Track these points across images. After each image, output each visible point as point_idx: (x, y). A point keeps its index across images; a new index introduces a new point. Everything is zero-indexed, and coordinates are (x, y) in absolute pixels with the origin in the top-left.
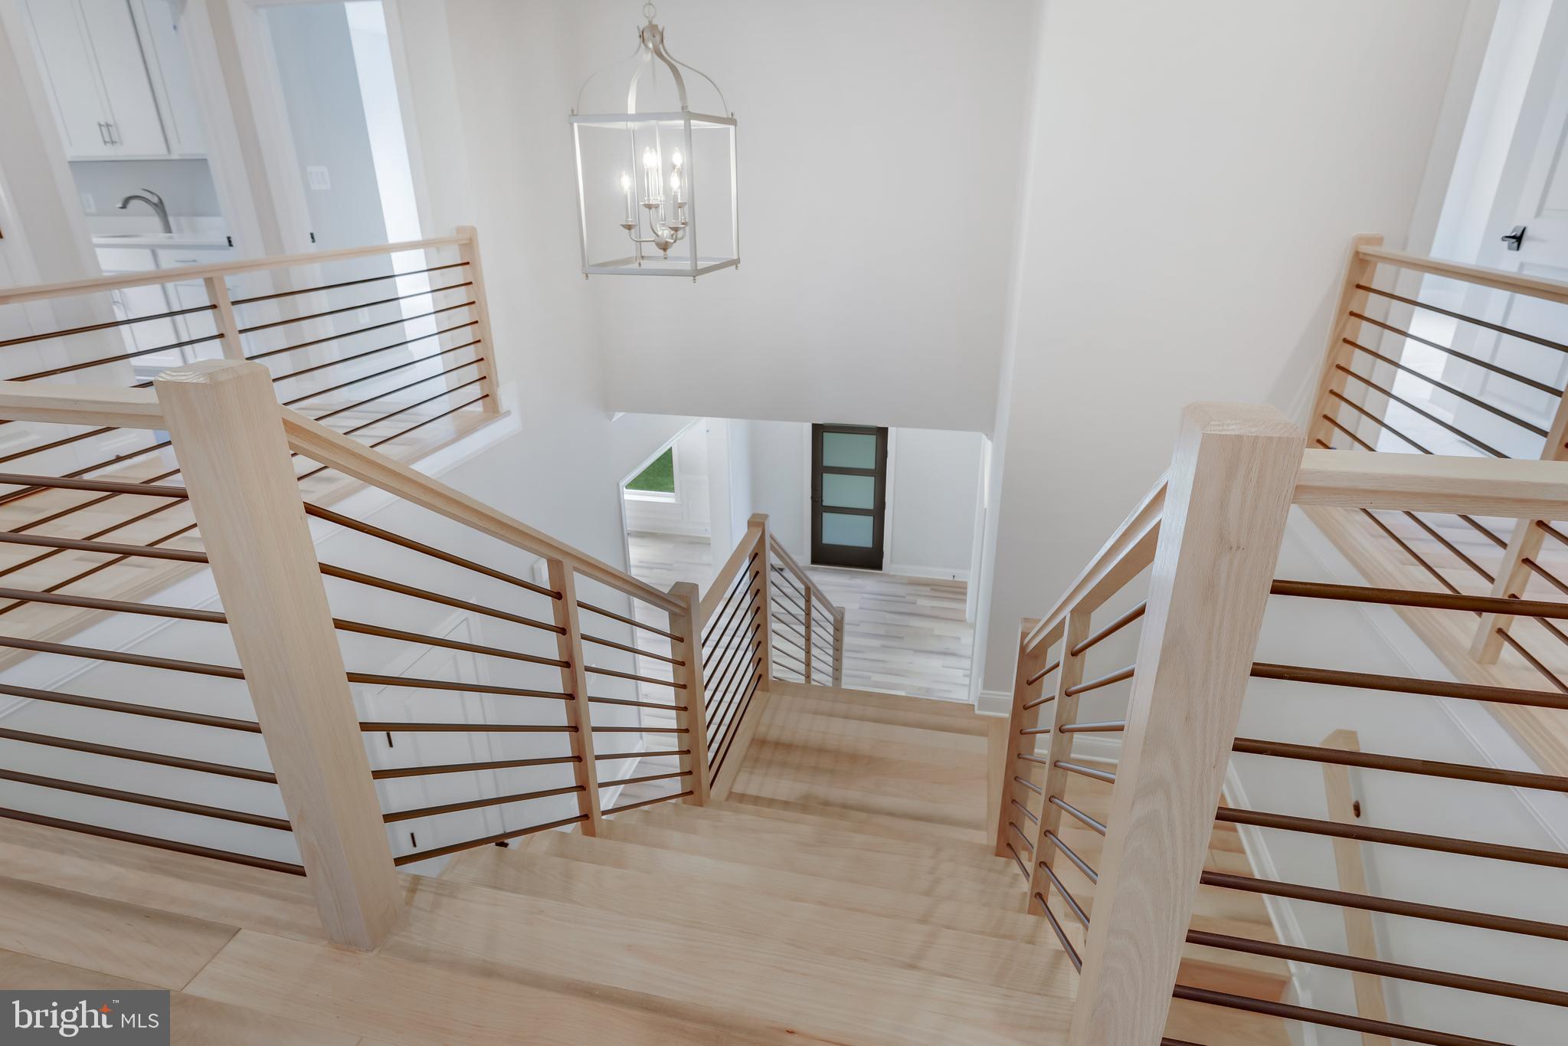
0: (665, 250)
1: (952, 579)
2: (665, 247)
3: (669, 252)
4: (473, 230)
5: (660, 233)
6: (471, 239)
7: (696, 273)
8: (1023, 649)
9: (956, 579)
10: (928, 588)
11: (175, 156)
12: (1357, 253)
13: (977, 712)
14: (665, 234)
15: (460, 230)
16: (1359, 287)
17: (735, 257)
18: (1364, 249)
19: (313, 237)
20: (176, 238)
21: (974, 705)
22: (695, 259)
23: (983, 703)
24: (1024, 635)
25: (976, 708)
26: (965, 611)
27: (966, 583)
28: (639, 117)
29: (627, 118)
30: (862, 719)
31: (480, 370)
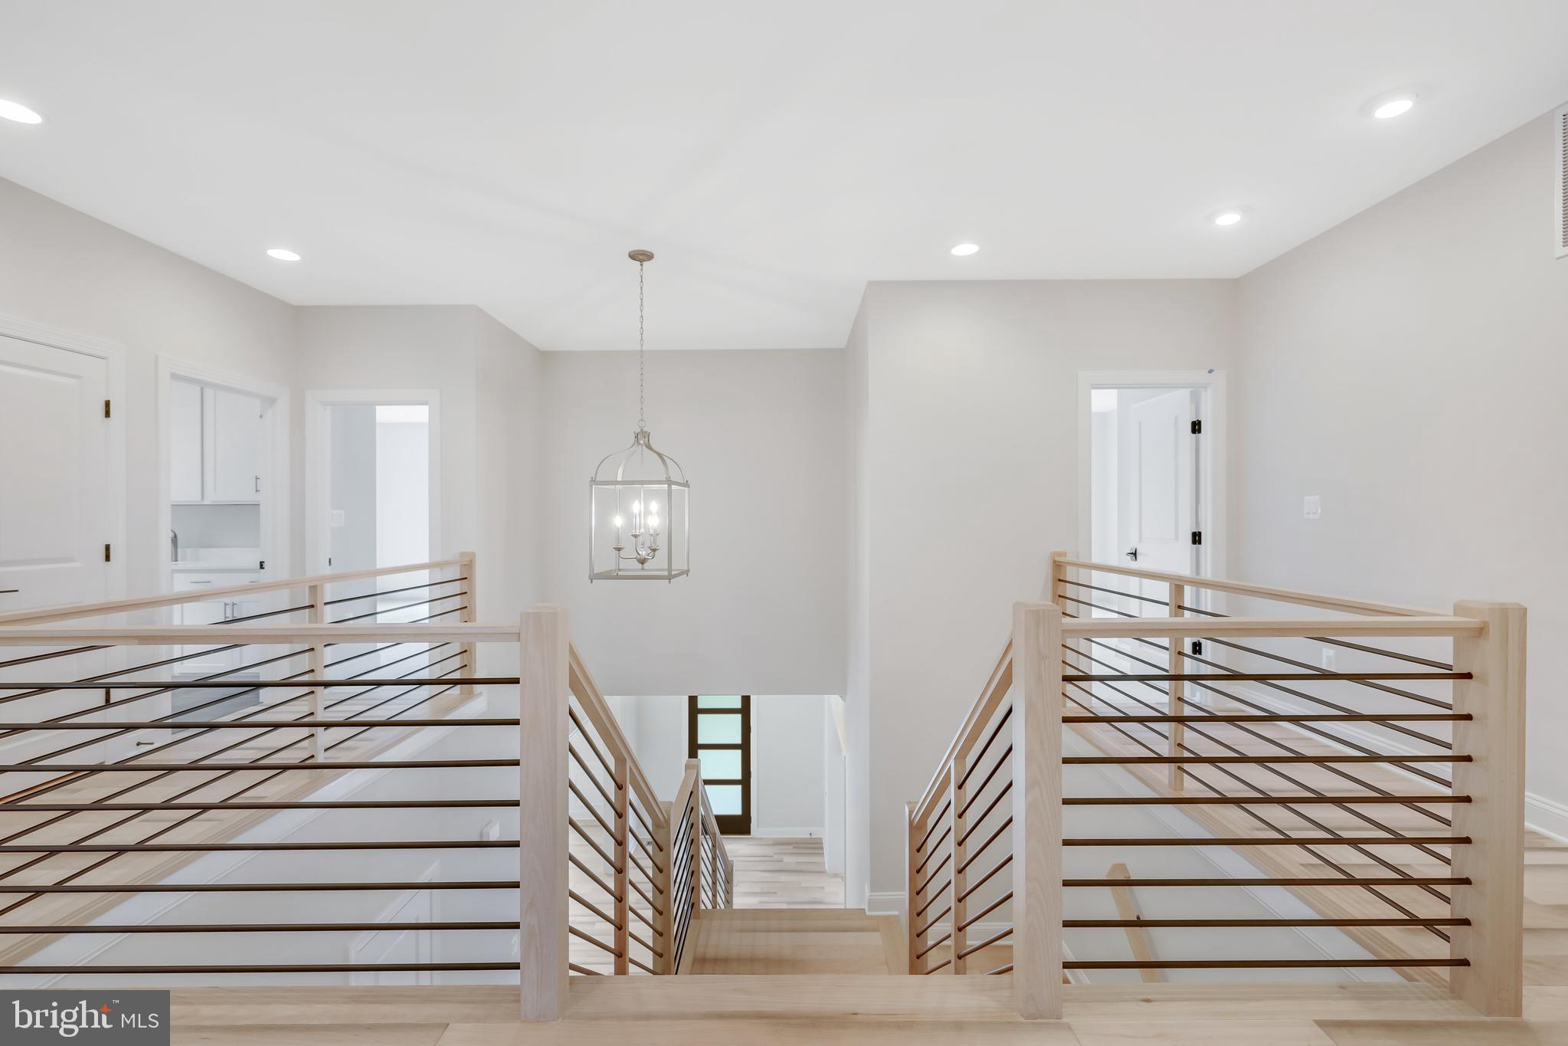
0: (643, 564)
1: (809, 836)
2: (643, 561)
3: (645, 565)
4: (474, 554)
5: (640, 553)
6: (471, 561)
7: (670, 578)
8: (911, 823)
9: (813, 836)
10: (791, 847)
11: (206, 502)
12: (1055, 562)
13: (867, 913)
14: (643, 553)
15: (462, 554)
16: (1060, 580)
17: (686, 569)
18: (1057, 559)
19: (330, 562)
20: (180, 565)
21: (864, 909)
22: (670, 569)
23: (872, 904)
24: (911, 813)
25: (866, 910)
26: (824, 863)
27: (821, 839)
28: (623, 483)
29: (616, 483)
30: (780, 931)
31: (462, 660)
